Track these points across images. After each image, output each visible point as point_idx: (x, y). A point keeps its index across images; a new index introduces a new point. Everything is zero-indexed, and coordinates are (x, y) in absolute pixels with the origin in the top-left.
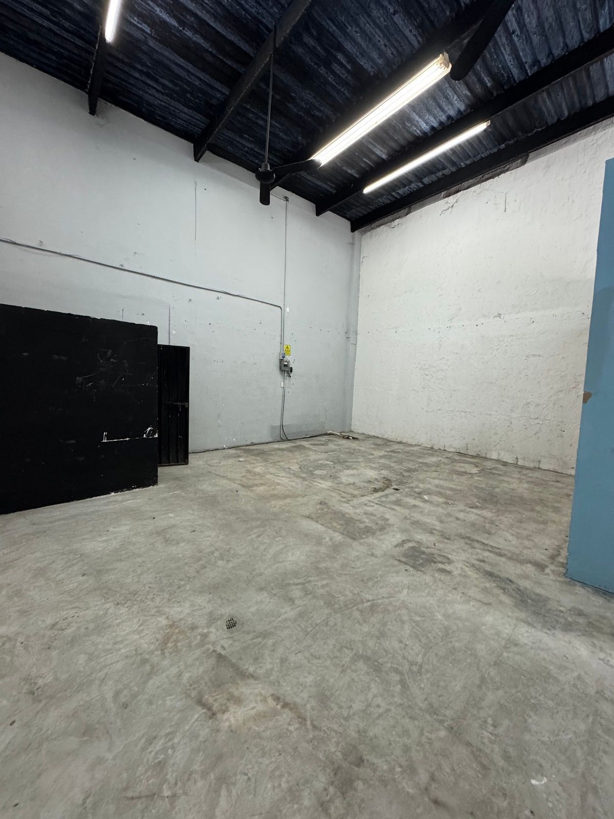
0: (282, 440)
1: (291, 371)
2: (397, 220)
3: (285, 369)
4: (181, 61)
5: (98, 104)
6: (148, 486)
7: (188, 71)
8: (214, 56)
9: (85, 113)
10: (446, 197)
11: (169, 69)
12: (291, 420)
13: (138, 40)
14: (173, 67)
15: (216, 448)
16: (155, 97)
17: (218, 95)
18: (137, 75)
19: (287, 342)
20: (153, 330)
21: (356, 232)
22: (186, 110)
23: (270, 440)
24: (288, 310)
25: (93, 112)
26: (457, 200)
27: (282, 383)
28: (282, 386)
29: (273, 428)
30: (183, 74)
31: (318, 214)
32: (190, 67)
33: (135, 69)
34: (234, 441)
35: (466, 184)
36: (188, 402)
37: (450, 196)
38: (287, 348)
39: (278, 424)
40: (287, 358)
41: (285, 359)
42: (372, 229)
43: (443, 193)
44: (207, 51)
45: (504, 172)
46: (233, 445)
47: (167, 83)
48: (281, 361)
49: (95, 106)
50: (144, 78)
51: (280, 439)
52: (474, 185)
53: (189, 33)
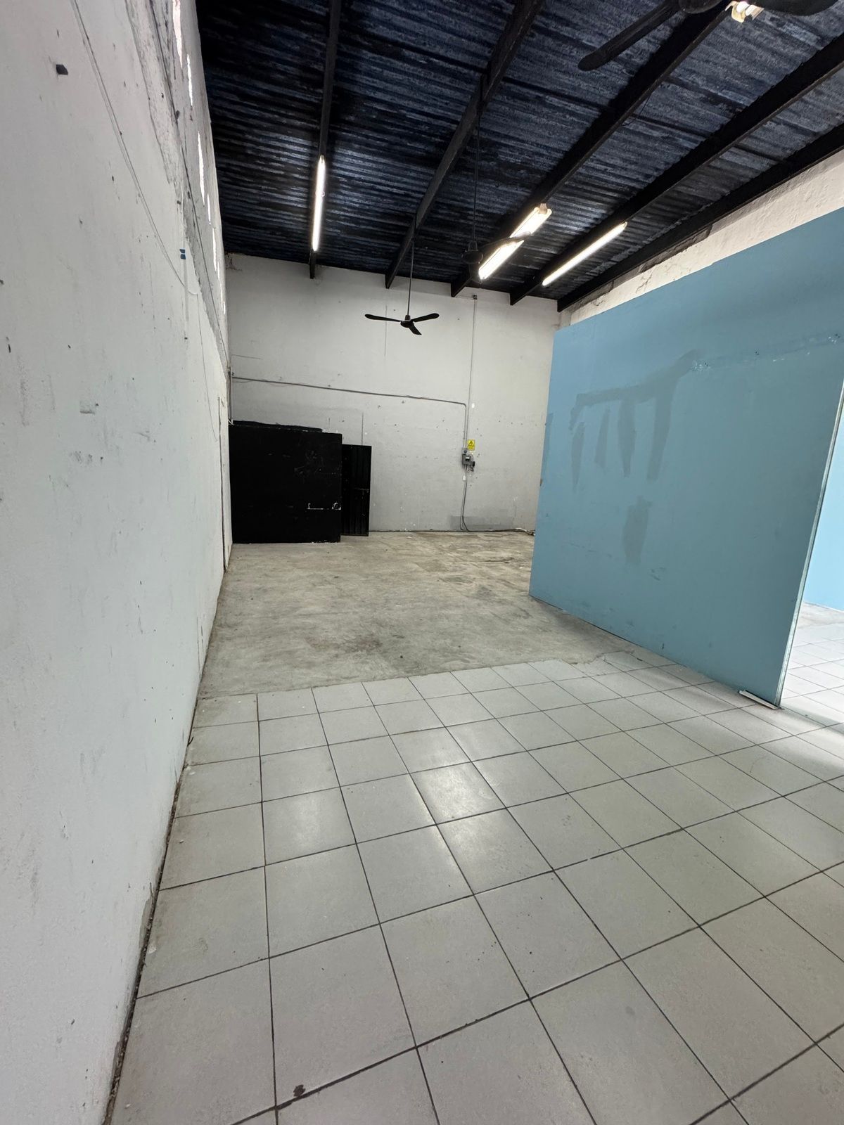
0: (463, 531)
1: (474, 465)
2: (601, 297)
3: (468, 463)
4: (363, 239)
5: (316, 269)
6: (335, 542)
7: (368, 242)
8: (383, 232)
9: (308, 279)
10: (642, 272)
11: (357, 244)
12: (473, 511)
13: (336, 237)
14: (358, 242)
15: (398, 530)
16: (353, 257)
17: (393, 248)
18: (337, 250)
19: (470, 438)
20: (339, 437)
21: (563, 311)
22: (373, 259)
23: (448, 529)
24: (473, 406)
25: (312, 276)
26: (651, 275)
27: (464, 477)
28: (464, 479)
29: (453, 519)
30: (366, 244)
31: (512, 303)
32: (369, 240)
33: (336, 248)
34: (414, 526)
35: (661, 256)
36: (369, 488)
37: (645, 271)
38: (471, 442)
39: (458, 514)
40: (470, 452)
41: (467, 454)
42: (582, 305)
43: (641, 267)
44: (377, 231)
45: (691, 245)
46: (413, 529)
47: (358, 250)
48: (464, 455)
49: (314, 270)
50: (343, 251)
51: (460, 529)
52: (667, 258)
53: (363, 227)
